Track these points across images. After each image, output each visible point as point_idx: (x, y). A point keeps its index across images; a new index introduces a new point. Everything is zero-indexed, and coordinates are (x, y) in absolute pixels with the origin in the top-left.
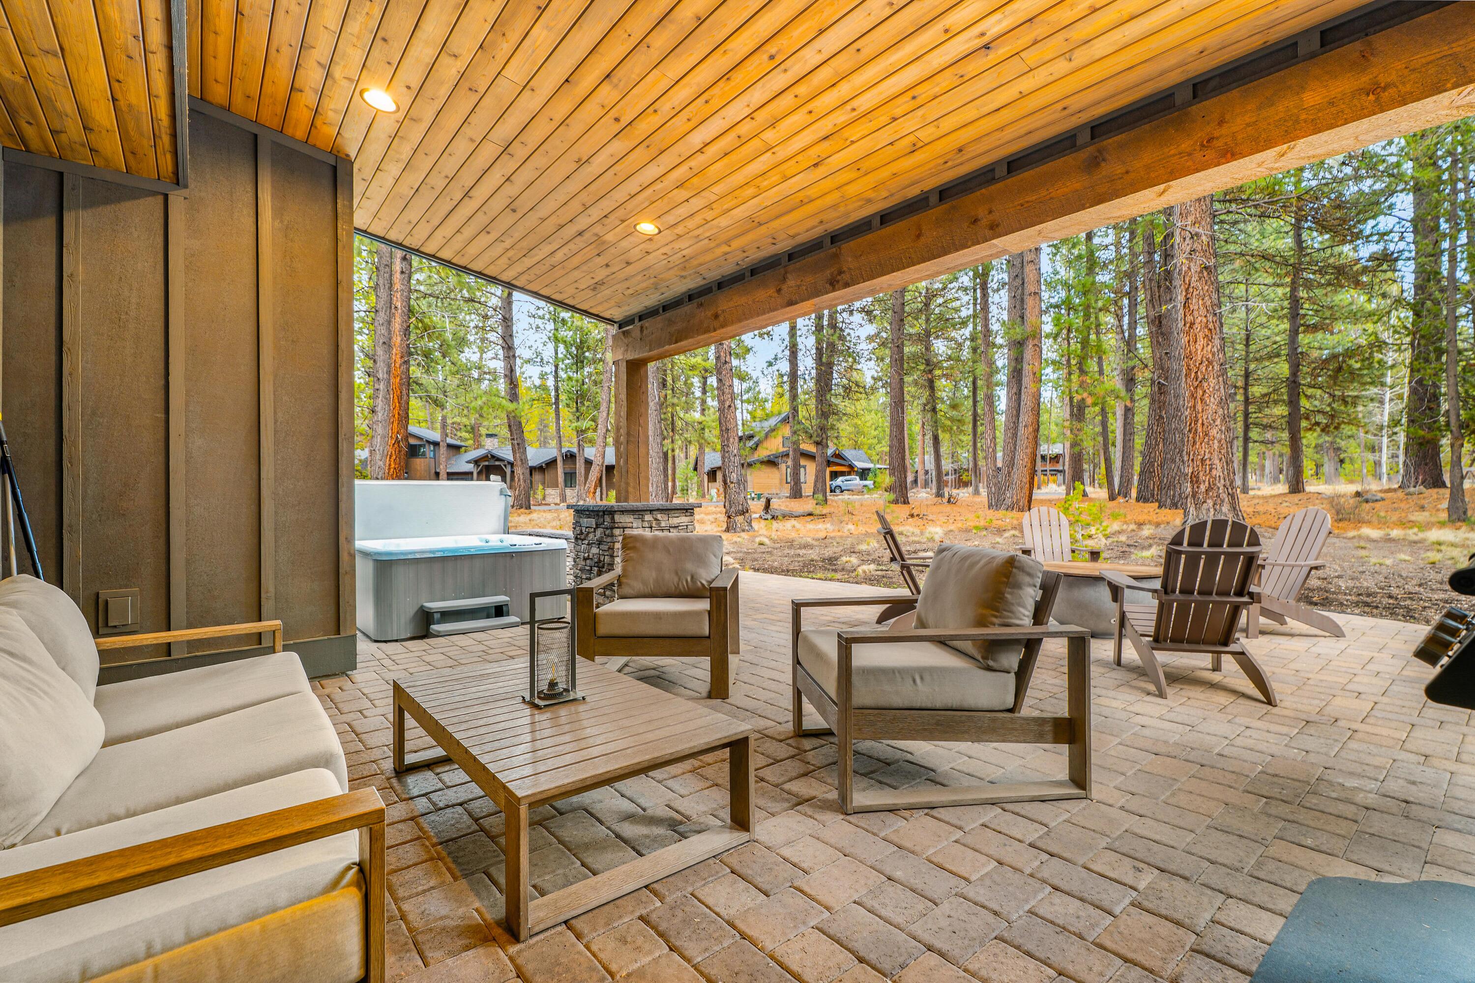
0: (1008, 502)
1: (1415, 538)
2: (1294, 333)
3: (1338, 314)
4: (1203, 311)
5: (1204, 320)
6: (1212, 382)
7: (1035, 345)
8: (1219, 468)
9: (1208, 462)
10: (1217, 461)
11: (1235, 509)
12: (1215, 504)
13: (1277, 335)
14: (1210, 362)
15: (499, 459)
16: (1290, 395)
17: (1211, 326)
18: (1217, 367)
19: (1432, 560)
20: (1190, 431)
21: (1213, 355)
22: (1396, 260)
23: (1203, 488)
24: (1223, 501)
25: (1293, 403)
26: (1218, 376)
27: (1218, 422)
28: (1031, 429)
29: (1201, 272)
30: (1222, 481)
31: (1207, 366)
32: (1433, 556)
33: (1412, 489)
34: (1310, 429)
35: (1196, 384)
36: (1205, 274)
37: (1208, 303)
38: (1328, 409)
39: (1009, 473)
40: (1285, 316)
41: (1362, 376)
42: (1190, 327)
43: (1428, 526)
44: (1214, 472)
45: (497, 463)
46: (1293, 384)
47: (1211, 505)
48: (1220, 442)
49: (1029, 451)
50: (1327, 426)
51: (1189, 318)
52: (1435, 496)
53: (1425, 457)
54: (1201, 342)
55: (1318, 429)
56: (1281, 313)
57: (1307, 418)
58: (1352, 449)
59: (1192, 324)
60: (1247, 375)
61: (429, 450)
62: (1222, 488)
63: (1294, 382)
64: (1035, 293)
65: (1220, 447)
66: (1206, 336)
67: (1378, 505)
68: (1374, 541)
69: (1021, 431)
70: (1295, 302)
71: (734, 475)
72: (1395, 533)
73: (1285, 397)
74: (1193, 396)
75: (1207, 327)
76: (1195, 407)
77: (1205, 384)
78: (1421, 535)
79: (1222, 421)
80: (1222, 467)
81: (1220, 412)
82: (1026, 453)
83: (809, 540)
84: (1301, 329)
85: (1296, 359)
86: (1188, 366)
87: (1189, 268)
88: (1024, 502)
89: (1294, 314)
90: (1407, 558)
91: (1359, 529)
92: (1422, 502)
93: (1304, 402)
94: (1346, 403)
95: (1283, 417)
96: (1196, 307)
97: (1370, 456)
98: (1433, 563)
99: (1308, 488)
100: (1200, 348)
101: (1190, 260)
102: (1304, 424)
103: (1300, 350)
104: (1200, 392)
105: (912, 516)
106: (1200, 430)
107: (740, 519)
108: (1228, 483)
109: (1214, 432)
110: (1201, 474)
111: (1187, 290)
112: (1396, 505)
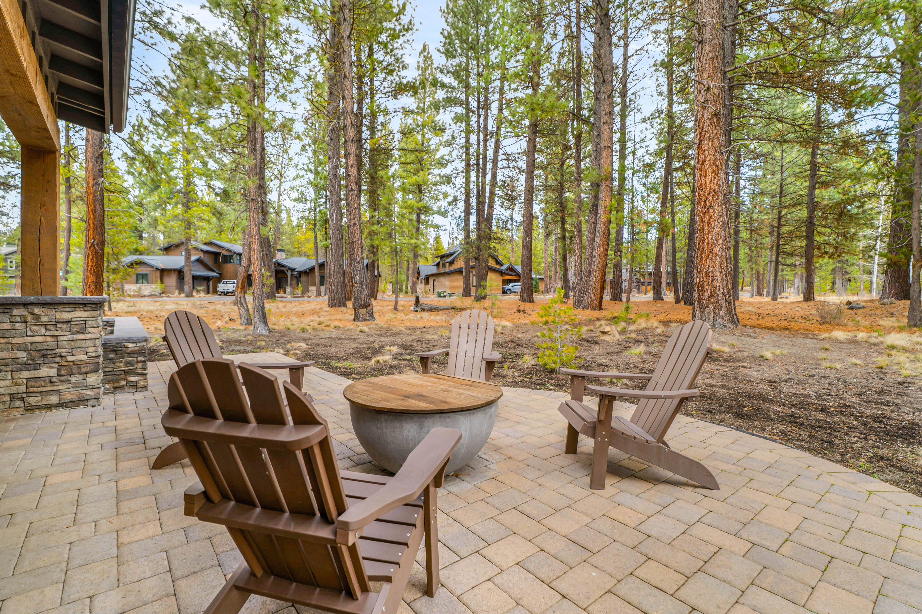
0: (585, 303)
1: (874, 340)
2: (812, 188)
3: (843, 174)
4: (712, 151)
5: (713, 158)
6: (717, 209)
7: (606, 186)
8: (719, 279)
9: (711, 275)
10: (718, 274)
11: (731, 313)
12: (714, 309)
13: (801, 190)
14: (716, 193)
15: (283, 266)
16: (807, 232)
17: (718, 163)
18: (721, 197)
19: (880, 364)
20: (698, 249)
21: (719, 187)
22: (887, 134)
23: (706, 295)
24: (721, 306)
25: (809, 237)
26: (722, 204)
27: (720, 242)
28: (602, 249)
29: (712, 118)
30: (722, 290)
31: (713, 196)
32: (882, 360)
33: (886, 300)
34: (821, 256)
35: (704, 210)
36: (715, 120)
37: (717, 144)
38: (834, 242)
39: (587, 281)
40: (807, 176)
41: (858, 219)
42: (702, 164)
43: (888, 331)
44: (715, 283)
45: (282, 269)
46: (810, 223)
47: (711, 309)
48: (721, 258)
49: (600, 265)
50: (833, 254)
51: (702, 157)
52: (903, 306)
53: (899, 277)
54: (710, 176)
55: (827, 257)
56: (804, 174)
57: (819, 249)
58: (855, 272)
59: (704, 161)
60: (780, 218)
61: (236, 259)
62: (721, 295)
63: (811, 222)
64: (608, 147)
65: (721, 262)
66: (714, 171)
67: (859, 311)
68: (841, 342)
69: (596, 250)
70: (814, 166)
71: (358, 278)
72: (861, 336)
73: (805, 234)
74: (702, 221)
75: (714, 164)
76: (703, 229)
77: (711, 211)
78: (881, 339)
79: (724, 241)
80: (722, 279)
81: (723, 233)
82: (598, 267)
83: (402, 329)
84: (817, 186)
85: (813, 206)
86: (699, 196)
87: (703, 115)
88: (596, 303)
89: (813, 175)
90: (858, 362)
91: (831, 331)
92: (892, 310)
93: (817, 238)
94: (846, 238)
95: (802, 247)
96: (707, 148)
97: (865, 277)
98: (881, 368)
99: (817, 298)
100: (708, 181)
101: (704, 108)
102: (816, 252)
103: (816, 200)
104: (708, 217)
105: (519, 311)
106: (706, 248)
107: (363, 311)
108: (726, 292)
109: (716, 250)
110: (705, 284)
111: (701, 133)
112: (872, 312)
